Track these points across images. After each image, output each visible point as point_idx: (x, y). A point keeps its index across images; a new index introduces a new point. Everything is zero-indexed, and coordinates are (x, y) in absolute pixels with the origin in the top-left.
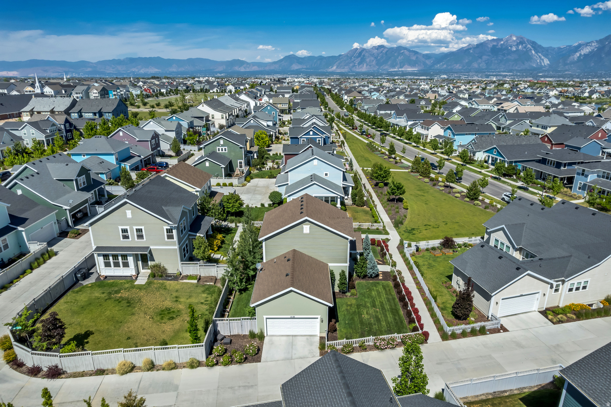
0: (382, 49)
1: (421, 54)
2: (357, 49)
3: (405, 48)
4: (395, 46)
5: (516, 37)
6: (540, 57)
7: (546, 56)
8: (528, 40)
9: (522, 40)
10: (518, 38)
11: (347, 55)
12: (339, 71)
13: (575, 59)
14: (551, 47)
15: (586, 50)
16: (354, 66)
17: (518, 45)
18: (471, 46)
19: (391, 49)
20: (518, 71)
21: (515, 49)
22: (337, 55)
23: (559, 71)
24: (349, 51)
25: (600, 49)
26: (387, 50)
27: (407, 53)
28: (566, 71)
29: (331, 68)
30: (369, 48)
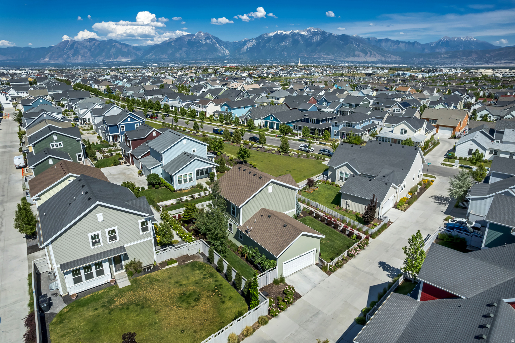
0: (94, 41)
1: (130, 46)
2: (67, 41)
3: (116, 42)
4: (106, 39)
5: (204, 33)
6: (222, 48)
7: (226, 48)
8: (212, 36)
9: (208, 36)
10: (205, 34)
11: (58, 47)
12: (52, 62)
13: (245, 51)
14: (228, 42)
15: (250, 45)
16: (68, 57)
17: (206, 39)
18: (172, 40)
19: (103, 42)
20: (210, 59)
21: (204, 43)
22: (47, 46)
23: (237, 59)
24: (60, 43)
25: (258, 44)
26: (99, 42)
27: (118, 45)
28: (241, 59)
29: (44, 59)
30: (81, 40)
